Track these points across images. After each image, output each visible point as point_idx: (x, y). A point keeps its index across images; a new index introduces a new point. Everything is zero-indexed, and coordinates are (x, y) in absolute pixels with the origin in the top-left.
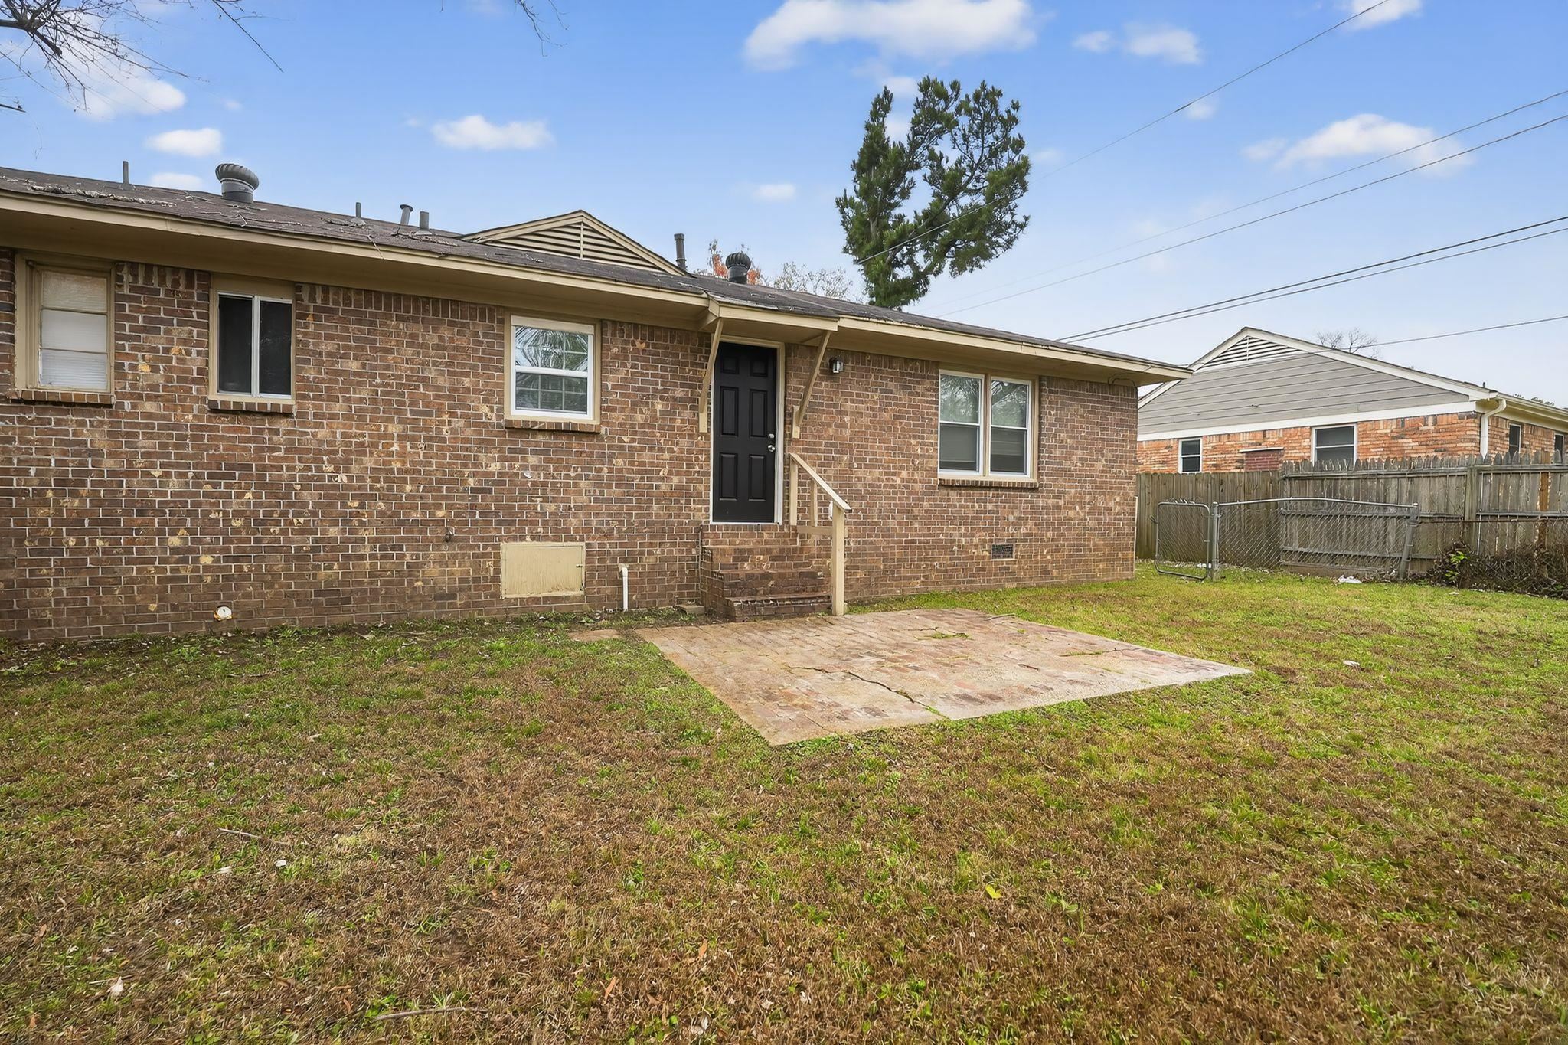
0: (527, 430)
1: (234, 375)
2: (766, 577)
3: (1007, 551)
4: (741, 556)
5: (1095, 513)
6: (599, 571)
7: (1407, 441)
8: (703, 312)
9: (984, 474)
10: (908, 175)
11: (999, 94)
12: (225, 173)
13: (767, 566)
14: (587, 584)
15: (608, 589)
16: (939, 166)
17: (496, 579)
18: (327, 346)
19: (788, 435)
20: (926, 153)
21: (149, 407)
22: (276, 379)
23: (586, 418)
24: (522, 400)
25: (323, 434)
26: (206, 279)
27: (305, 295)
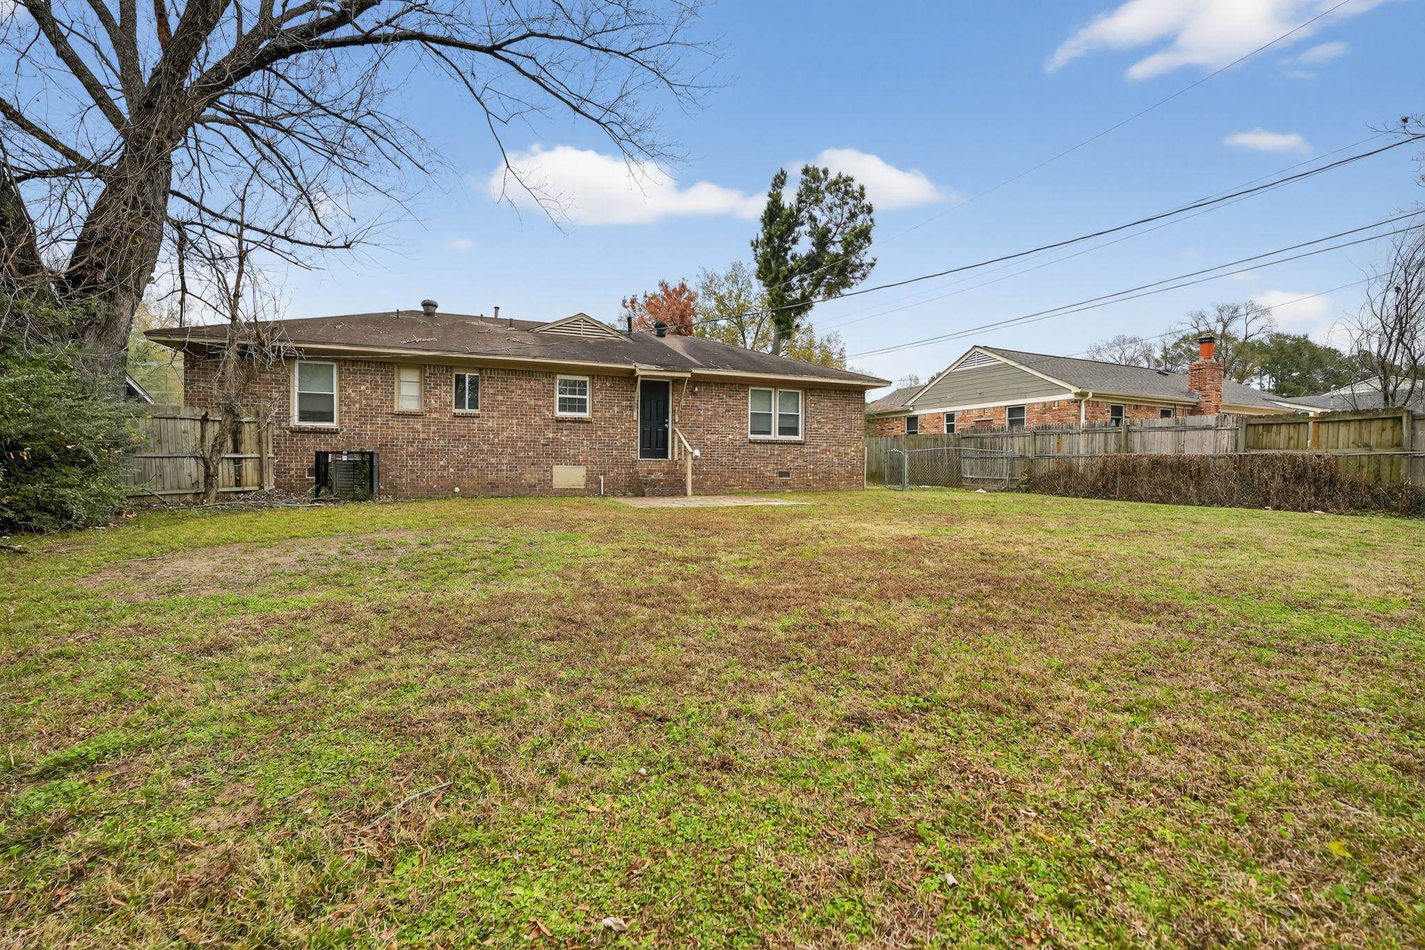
0: (562, 421)
1: (460, 403)
2: (661, 480)
3: (787, 474)
4: (650, 472)
5: (839, 455)
6: (591, 478)
7: (1047, 416)
8: (634, 371)
9: (775, 436)
10: (797, 229)
11: (852, 179)
12: (425, 304)
13: (661, 477)
14: (586, 485)
15: (595, 486)
16: (816, 225)
17: (551, 480)
18: (492, 391)
19: (674, 420)
20: (807, 215)
21: (434, 415)
22: (474, 404)
23: (586, 415)
24: (562, 408)
25: (490, 424)
26: (450, 368)
27: (484, 371)
